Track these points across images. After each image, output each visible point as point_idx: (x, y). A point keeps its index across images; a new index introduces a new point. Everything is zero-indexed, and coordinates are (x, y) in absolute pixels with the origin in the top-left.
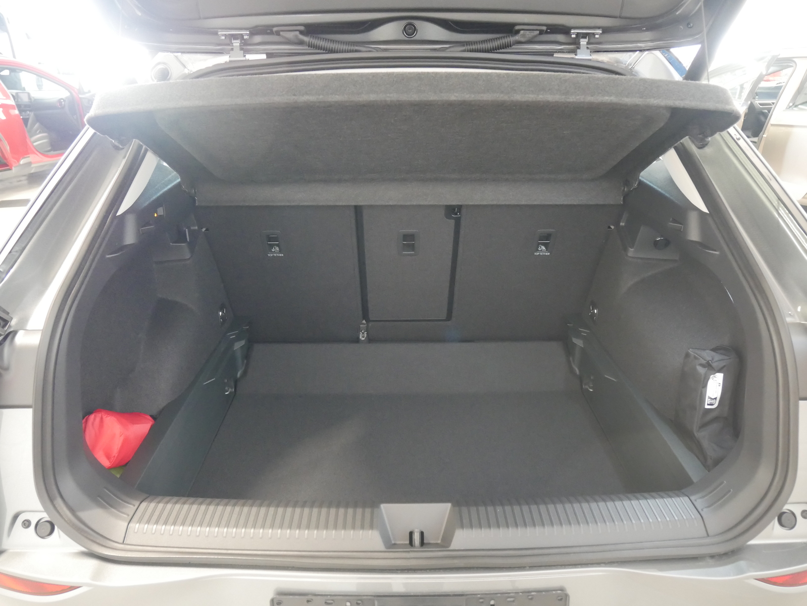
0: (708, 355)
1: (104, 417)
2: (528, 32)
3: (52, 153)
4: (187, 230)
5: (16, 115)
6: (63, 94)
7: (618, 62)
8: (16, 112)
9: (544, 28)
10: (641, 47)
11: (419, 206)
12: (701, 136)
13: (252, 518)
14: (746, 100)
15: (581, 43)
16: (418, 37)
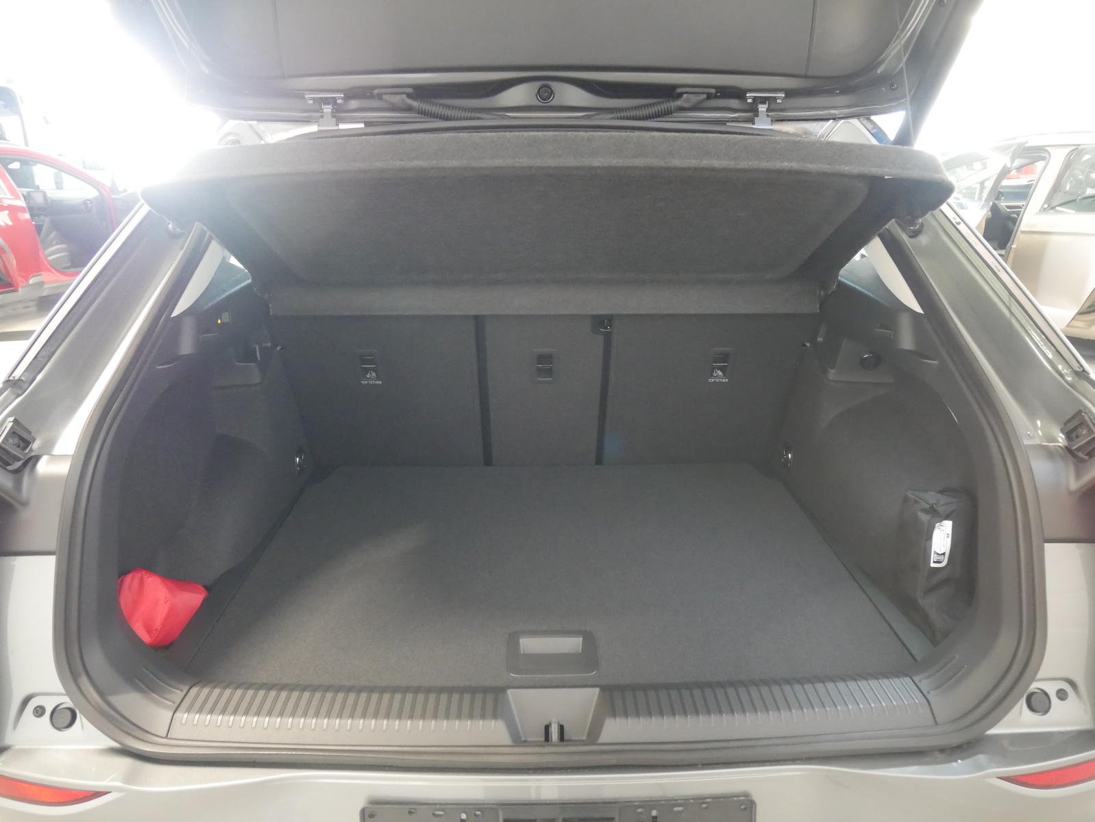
0: (931, 497)
1: (145, 577)
2: (692, 96)
3: (72, 270)
4: (257, 346)
5: (27, 220)
6: (90, 193)
7: (807, 133)
8: (27, 216)
9: (713, 91)
10: (835, 114)
11: (559, 316)
12: (909, 217)
13: (337, 706)
14: (987, 200)
15: (760, 109)
16: (555, 102)
